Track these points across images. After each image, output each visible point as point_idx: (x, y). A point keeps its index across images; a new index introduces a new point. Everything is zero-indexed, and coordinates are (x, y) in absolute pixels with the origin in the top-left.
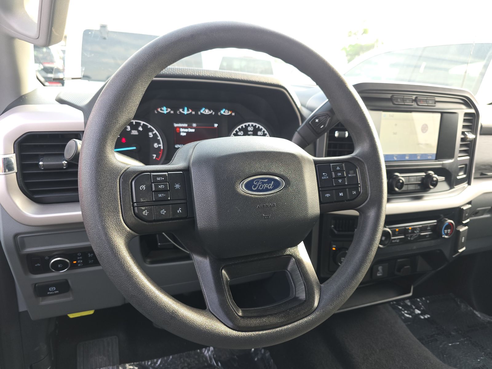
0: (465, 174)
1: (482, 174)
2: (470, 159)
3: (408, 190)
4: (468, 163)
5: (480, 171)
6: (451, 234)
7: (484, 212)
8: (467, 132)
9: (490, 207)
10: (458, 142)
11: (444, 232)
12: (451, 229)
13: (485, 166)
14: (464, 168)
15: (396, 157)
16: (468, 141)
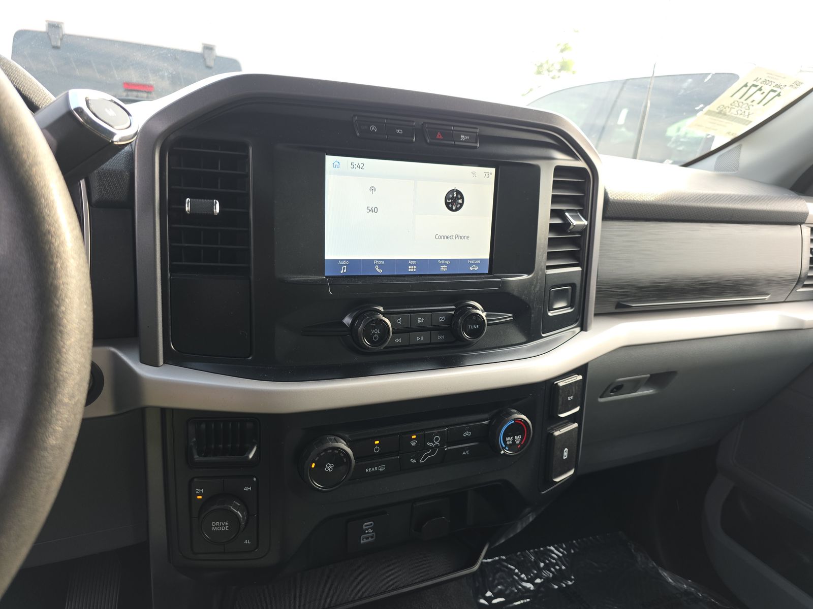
0: (571, 305)
1: (619, 306)
2: (582, 271)
3: (409, 345)
4: (577, 281)
5: (615, 300)
6: (523, 446)
7: (636, 385)
8: (568, 211)
9: (649, 375)
10: (543, 233)
11: (505, 441)
12: (522, 433)
13: (622, 287)
14: (570, 291)
15: (380, 266)
16: (572, 233)
